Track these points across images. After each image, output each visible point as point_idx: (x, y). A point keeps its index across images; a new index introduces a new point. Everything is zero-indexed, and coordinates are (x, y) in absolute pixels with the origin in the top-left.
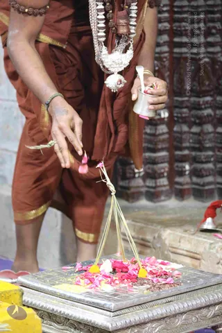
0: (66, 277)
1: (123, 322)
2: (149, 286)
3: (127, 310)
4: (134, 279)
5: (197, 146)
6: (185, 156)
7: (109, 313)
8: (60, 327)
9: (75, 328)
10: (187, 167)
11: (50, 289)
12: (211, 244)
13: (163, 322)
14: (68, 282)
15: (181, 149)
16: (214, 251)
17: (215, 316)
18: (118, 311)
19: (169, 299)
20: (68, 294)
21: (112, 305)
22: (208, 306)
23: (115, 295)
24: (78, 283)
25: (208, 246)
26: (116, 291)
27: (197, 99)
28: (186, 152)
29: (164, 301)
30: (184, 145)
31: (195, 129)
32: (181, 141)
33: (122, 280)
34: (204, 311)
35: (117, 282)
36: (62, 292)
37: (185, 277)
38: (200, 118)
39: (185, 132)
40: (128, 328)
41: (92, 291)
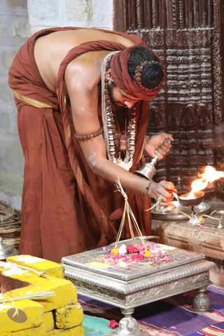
0: (95, 257)
1: (134, 288)
2: (152, 263)
3: (137, 280)
4: (142, 258)
5: (185, 164)
6: (177, 171)
7: (124, 282)
8: (91, 292)
9: (102, 292)
10: (179, 179)
11: (84, 265)
12: (195, 232)
13: (162, 287)
14: (96, 261)
15: (174, 167)
16: (198, 237)
17: (197, 282)
18: (130, 280)
19: (166, 271)
20: (96, 269)
21: (126, 276)
22: (192, 276)
23: (129, 269)
24: (103, 262)
25: (193, 233)
26: (129, 266)
27: (185, 132)
28: (178, 169)
29: (162, 272)
30: (176, 164)
31: (184, 153)
32: (174, 161)
33: (133, 258)
34: (190, 279)
35: (130, 260)
36: (92, 268)
37: (176, 256)
38: (187, 145)
39: (177, 155)
40: (138, 292)
41: (113, 267)
